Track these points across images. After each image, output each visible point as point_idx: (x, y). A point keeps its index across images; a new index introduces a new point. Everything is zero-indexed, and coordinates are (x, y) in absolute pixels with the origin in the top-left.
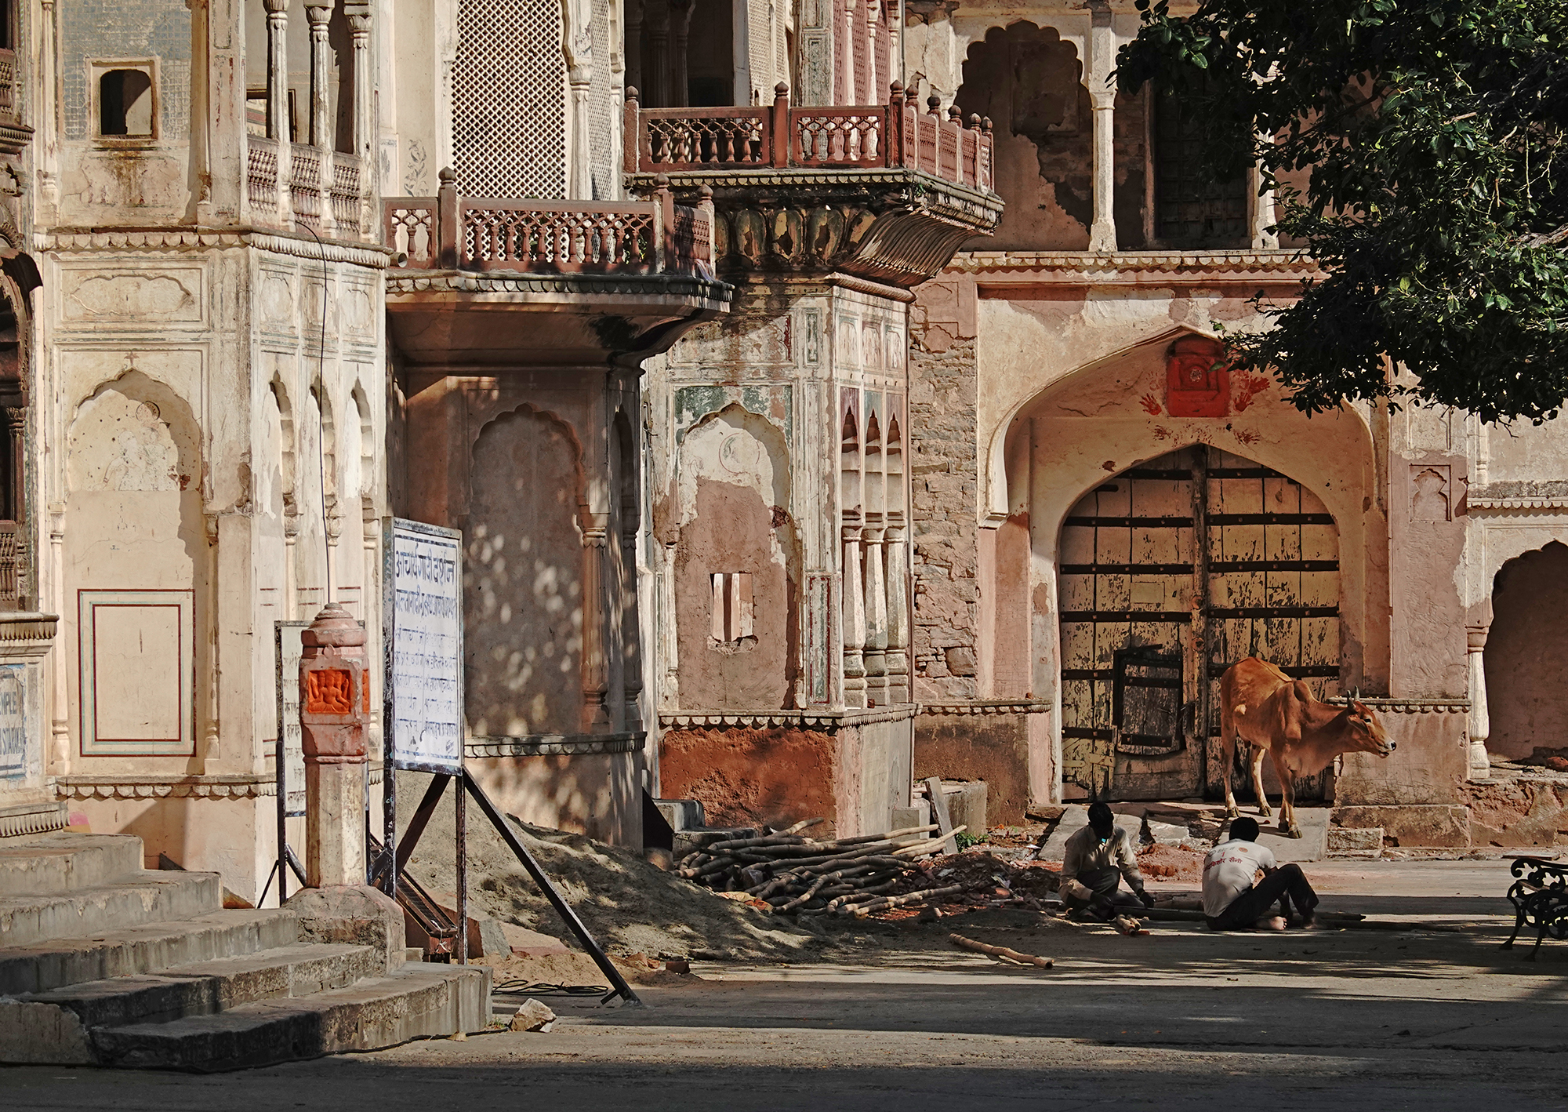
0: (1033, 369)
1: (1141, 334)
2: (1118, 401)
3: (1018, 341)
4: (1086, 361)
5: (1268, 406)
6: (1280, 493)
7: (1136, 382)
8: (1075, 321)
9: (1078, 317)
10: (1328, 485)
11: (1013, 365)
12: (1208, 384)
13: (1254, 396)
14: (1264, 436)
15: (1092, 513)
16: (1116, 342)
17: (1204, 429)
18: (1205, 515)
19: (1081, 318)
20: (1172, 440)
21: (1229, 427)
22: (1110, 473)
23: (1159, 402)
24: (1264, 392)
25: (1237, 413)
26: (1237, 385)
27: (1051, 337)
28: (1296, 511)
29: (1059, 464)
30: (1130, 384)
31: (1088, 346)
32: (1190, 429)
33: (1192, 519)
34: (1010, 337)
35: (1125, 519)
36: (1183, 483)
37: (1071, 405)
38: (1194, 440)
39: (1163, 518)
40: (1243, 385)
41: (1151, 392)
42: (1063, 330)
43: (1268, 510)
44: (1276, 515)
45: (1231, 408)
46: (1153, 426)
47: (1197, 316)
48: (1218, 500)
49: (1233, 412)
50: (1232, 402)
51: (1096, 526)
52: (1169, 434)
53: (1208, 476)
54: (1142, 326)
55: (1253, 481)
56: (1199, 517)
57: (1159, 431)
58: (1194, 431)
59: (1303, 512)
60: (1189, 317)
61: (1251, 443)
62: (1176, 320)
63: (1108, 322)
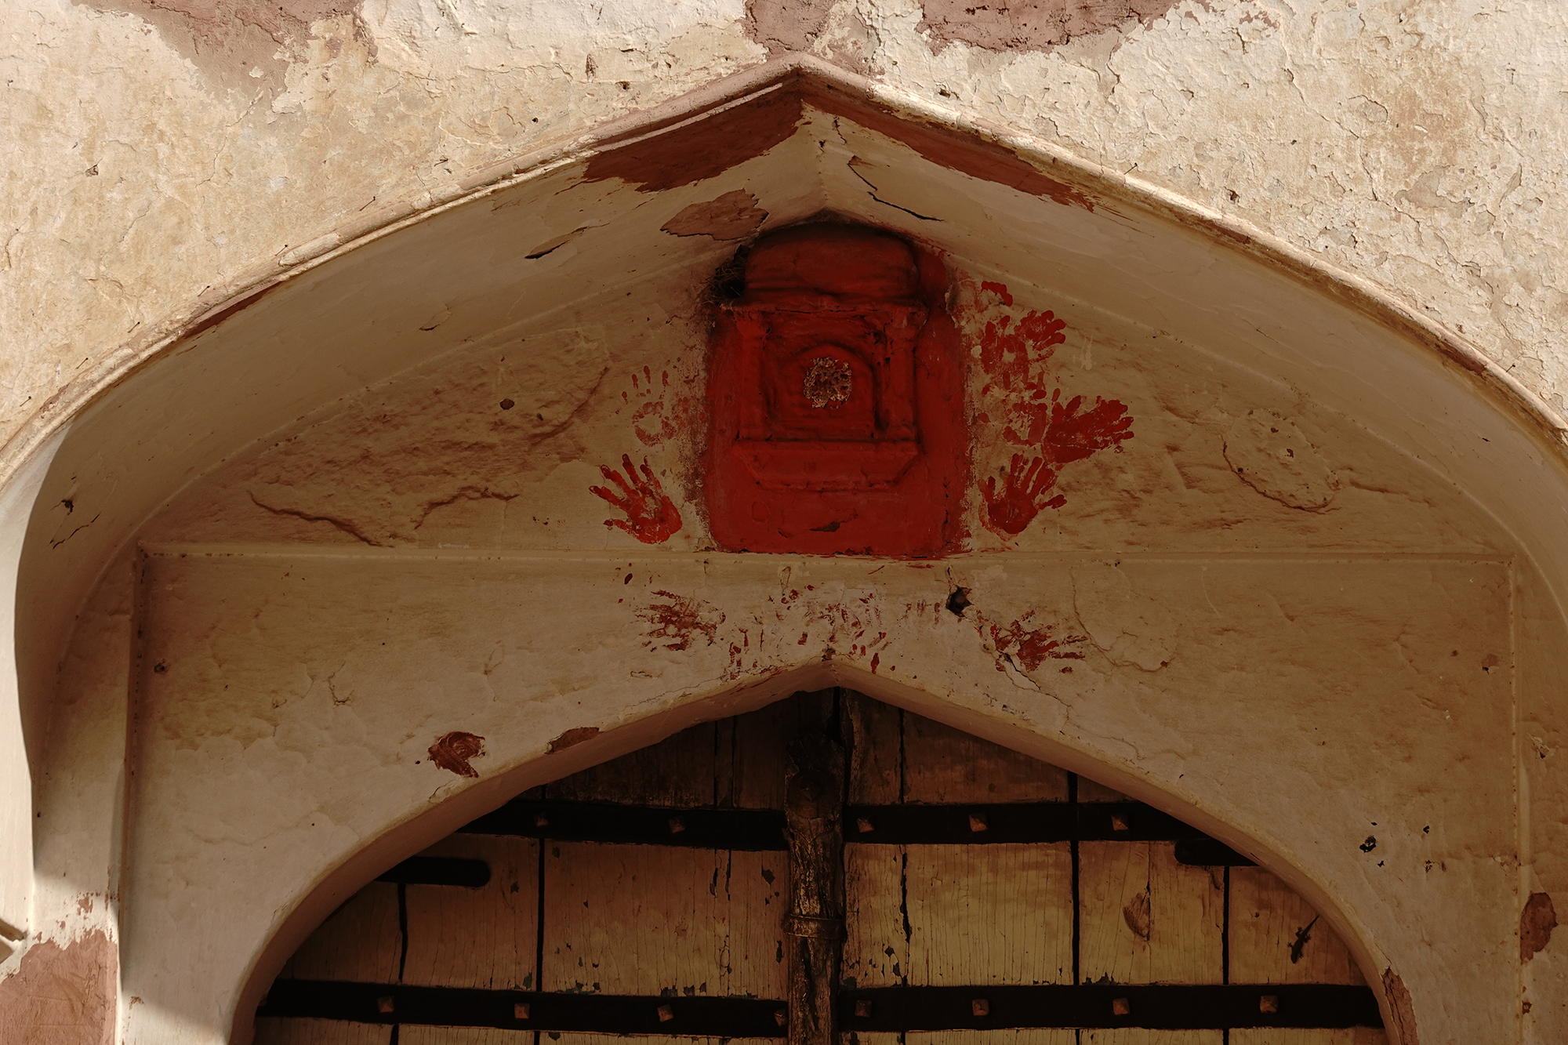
0: (138, 249)
1: (619, 104)
2: (505, 483)
3: (80, 129)
4: (374, 215)
5: (1124, 511)
6: (1144, 903)
7: (581, 410)
8: (333, 46)
9: (345, 30)
10: (1369, 845)
11: (52, 229)
12: (880, 422)
13: (1066, 474)
14: (1103, 641)
15: (379, 969)
16: (508, 134)
17: (856, 610)
18: (834, 984)
19: (359, 32)
20: (720, 651)
21: (957, 603)
22: (456, 782)
23: (673, 488)
24: (1107, 454)
25: (994, 538)
26: (996, 425)
27: (226, 109)
28: (1211, 975)
29: (248, 740)
30: (558, 414)
31: (387, 151)
32: (798, 608)
33: (781, 1006)
34: (43, 111)
35: (511, 997)
36: (748, 864)
37: (305, 497)
38: (812, 651)
39: (667, 999)
40: (1022, 426)
41: (638, 451)
42: (276, 79)
43: (1093, 970)
44: (1129, 992)
45: (973, 520)
46: (644, 595)
47: (870, 31)
48: (887, 929)
49: (979, 535)
50: (974, 496)
51: (396, 1020)
52: (708, 629)
53: (852, 834)
54: (627, 69)
55: (1033, 853)
56: (812, 991)
57: (669, 616)
58: (811, 617)
59: (1240, 975)
60: (835, 32)
61: (1048, 668)
62: (776, 46)
63: (477, 53)
